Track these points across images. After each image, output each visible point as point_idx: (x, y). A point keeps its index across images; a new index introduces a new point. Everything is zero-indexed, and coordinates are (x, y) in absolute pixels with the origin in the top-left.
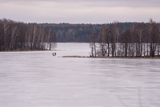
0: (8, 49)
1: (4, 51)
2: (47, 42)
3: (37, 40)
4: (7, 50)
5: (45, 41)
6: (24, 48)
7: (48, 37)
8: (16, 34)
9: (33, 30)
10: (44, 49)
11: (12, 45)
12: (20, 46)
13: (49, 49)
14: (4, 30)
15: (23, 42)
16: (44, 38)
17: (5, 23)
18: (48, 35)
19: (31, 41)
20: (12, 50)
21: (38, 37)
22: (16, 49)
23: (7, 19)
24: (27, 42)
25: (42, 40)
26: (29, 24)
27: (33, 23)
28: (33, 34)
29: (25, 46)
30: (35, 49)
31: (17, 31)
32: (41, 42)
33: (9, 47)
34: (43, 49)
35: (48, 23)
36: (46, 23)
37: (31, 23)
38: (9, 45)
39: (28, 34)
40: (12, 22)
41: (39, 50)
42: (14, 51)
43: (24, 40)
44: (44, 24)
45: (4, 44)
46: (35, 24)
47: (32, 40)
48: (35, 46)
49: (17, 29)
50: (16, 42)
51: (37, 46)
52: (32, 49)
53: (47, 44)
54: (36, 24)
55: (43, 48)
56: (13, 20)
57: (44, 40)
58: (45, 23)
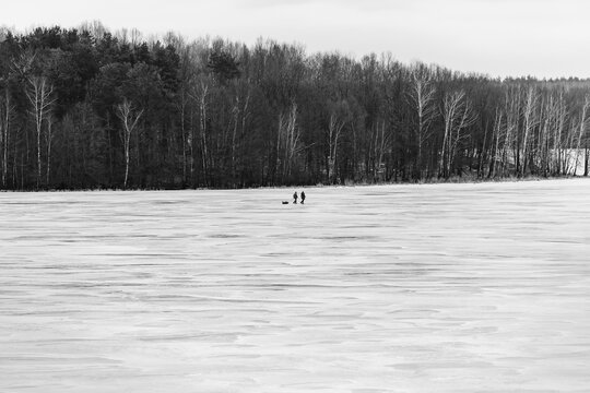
0: (433, 176)
1: (416, 182)
2: (574, 147)
3: (536, 142)
4: (429, 179)
5: (567, 144)
6: (491, 170)
7: (579, 129)
8: (460, 119)
9: (523, 104)
10: (564, 174)
11: (445, 158)
12: (475, 163)
13: (581, 171)
14: (416, 104)
15: (487, 148)
16: (565, 131)
17: (420, 78)
18: (578, 122)
19: (517, 145)
20: (445, 177)
21: (542, 128)
22: (460, 174)
23: (427, 63)
24: (501, 146)
25: (557, 140)
26: (509, 81)
27: (523, 79)
28: (522, 118)
29: (493, 161)
30: (532, 173)
31: (464, 108)
32: (551, 145)
33: (435, 168)
34: (559, 172)
35: (576, 79)
36: (571, 79)
37: (514, 78)
38: (436, 158)
39: (505, 117)
40: (447, 74)
41: (545, 176)
42: (455, 182)
43: (489, 138)
44: (563, 79)
45: (416, 154)
46: (531, 81)
47: (520, 141)
48: (531, 160)
49: (464, 99)
50: (461, 147)
51: (538, 162)
52: (518, 172)
53: (574, 153)
54: (535, 80)
55: (559, 170)
56: (449, 69)
57: (562, 139)
58: (567, 78)
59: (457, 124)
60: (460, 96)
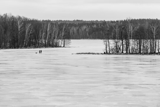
0: (22, 47)
1: (18, 48)
2: (61, 39)
3: (50, 38)
4: (21, 48)
5: (59, 38)
6: (38, 45)
7: (62, 34)
8: (30, 31)
9: (47, 27)
10: (58, 46)
11: (26, 42)
12: (34, 43)
13: (63, 46)
14: (18, 27)
15: (37, 39)
16: (58, 35)
17: (19, 20)
18: (62, 32)
19: (45, 38)
20: (26, 47)
21: (52, 34)
22: (30, 46)
23: (21, 16)
24: (41, 39)
25: (56, 37)
26: (43, 21)
27: (47, 20)
28: (47, 31)
29: (39, 42)
30: (49, 46)
31: (31, 28)
32: (55, 39)
33: (23, 44)
34: (56, 46)
35: (61, 20)
36: (60, 20)
37: (45, 20)
38: (23, 42)
39: (42, 31)
40: (26, 19)
41: (53, 47)
42: (29, 48)
43: (38, 37)
44: (58, 21)
45: (18, 41)
46: (49, 21)
47: (46, 37)
48: (49, 42)
49: (31, 26)
50: (30, 39)
51: (51, 43)
52: (46, 46)
53: (61, 41)
54: (50, 21)
55: (57, 45)
56: (27, 18)
57: (58, 37)
58: (59, 20)
59: (29, 32)
60: (30, 25)
